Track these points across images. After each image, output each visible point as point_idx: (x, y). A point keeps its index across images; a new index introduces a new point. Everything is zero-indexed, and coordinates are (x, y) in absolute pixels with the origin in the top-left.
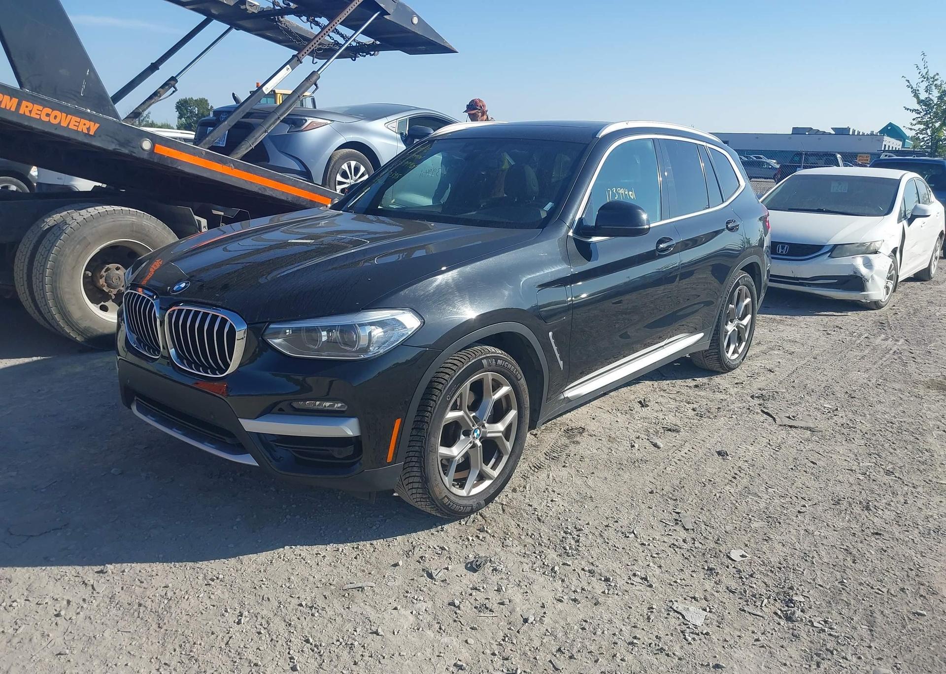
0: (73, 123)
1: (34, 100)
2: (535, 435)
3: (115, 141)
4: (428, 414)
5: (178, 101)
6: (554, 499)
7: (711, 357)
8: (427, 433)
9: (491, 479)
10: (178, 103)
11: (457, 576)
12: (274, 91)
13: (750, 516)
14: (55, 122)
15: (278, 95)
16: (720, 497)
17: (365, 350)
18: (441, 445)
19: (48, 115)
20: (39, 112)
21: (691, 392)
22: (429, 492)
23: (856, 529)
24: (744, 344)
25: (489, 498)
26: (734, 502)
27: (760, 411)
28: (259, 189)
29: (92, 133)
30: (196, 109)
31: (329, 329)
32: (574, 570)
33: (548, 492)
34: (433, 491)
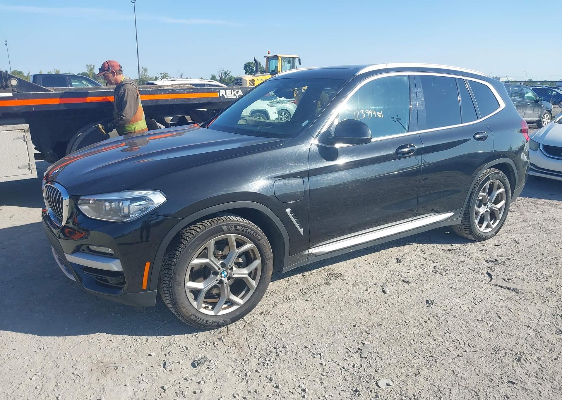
2: (304, 276)
4: (174, 260)
5: (245, 64)
6: (283, 323)
7: (465, 230)
8: (173, 272)
9: (239, 305)
10: (245, 65)
11: (181, 368)
12: (277, 55)
13: (416, 354)
15: (279, 58)
16: (403, 336)
17: (128, 216)
18: (190, 280)
21: (442, 253)
22: (178, 311)
23: (496, 376)
24: (498, 221)
25: (235, 318)
26: (412, 341)
27: (485, 273)
30: (254, 68)
31: (111, 201)
32: (260, 376)
33: (283, 317)
34: (181, 311)
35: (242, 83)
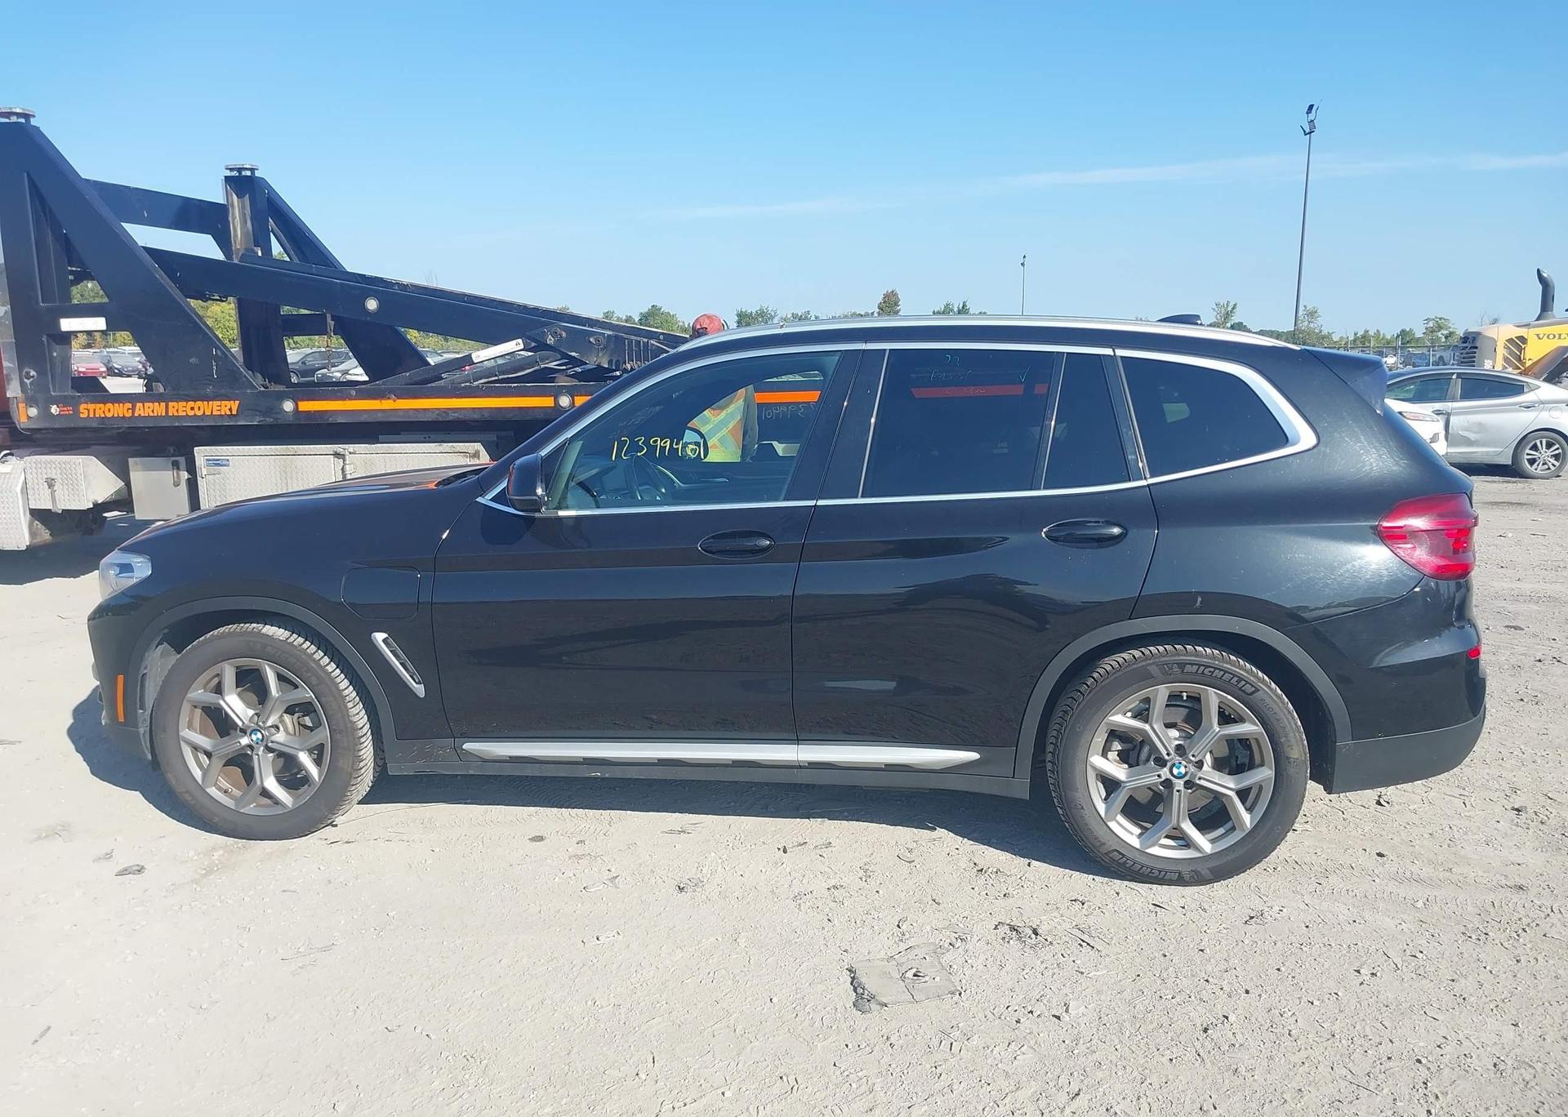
0: (215, 408)
1: (178, 399)
3: (258, 413)
14: (200, 413)
19: (192, 409)
20: (184, 409)
24: (1238, 835)
28: (438, 415)
29: (234, 412)
35: (1476, 348)
